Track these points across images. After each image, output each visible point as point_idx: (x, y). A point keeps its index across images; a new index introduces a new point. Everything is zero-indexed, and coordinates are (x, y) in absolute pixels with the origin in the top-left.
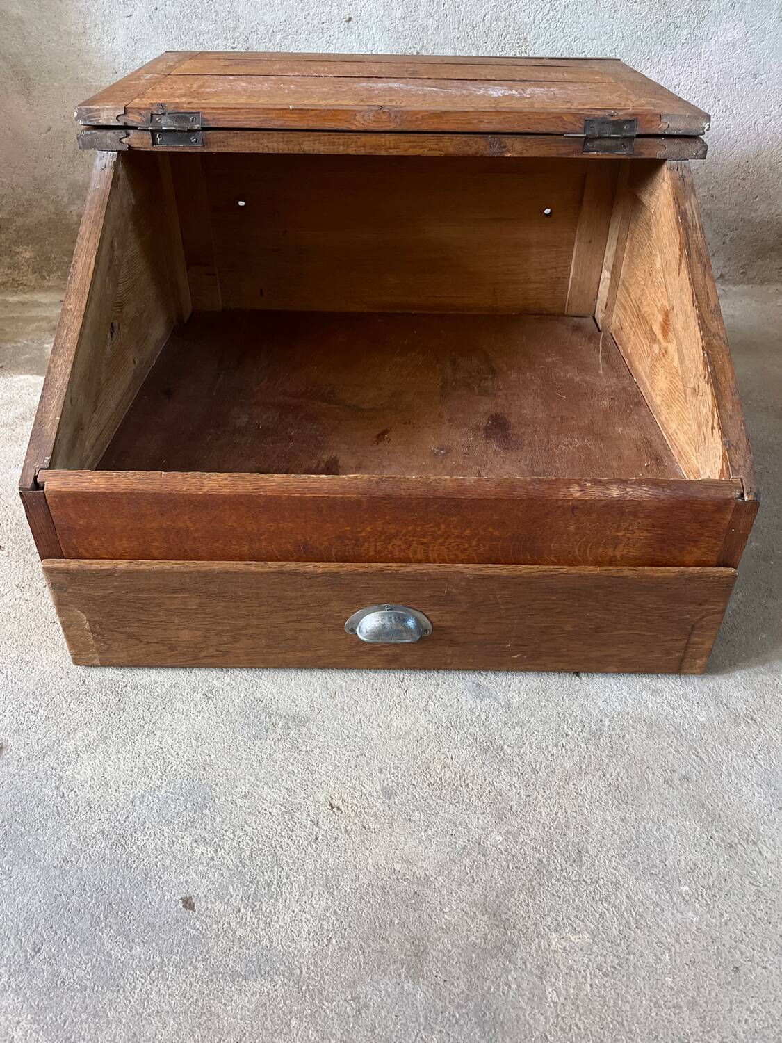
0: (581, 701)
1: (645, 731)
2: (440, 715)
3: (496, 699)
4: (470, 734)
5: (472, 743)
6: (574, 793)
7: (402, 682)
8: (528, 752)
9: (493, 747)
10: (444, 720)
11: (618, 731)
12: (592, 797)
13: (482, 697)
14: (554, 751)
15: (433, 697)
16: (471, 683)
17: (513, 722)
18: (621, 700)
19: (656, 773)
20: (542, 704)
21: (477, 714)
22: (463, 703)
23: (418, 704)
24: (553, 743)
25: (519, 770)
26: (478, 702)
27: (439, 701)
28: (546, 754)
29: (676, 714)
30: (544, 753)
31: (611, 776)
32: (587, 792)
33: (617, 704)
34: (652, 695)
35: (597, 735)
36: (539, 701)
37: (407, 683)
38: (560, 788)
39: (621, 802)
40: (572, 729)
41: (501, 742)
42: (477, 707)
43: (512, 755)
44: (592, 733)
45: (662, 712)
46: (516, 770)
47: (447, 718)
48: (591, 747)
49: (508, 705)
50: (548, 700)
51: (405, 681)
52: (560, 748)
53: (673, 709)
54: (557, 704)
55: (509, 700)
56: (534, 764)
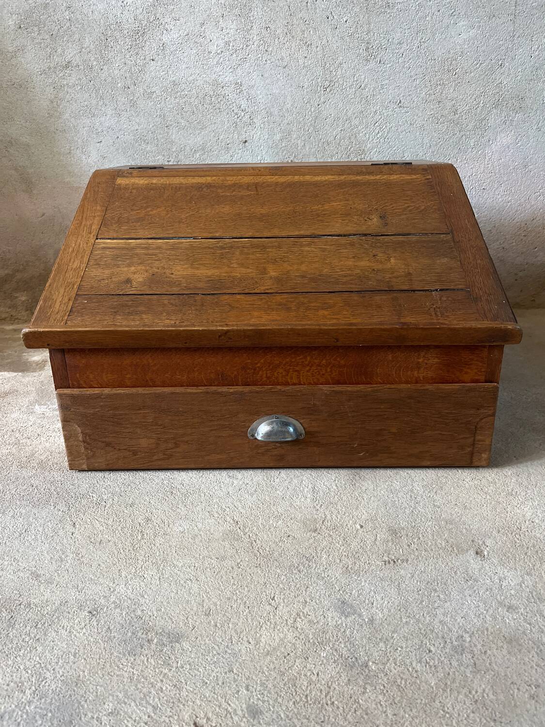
0: (441, 617)
1: (505, 647)
2: (307, 631)
3: (360, 615)
4: (336, 650)
5: (338, 659)
6: (441, 711)
7: (272, 600)
8: (392, 669)
9: (358, 663)
10: (311, 636)
11: (479, 647)
12: (459, 715)
13: (346, 614)
14: (418, 668)
15: (301, 614)
16: (336, 601)
17: (377, 638)
18: (479, 617)
19: (521, 688)
20: (404, 620)
21: (342, 630)
22: (329, 619)
23: (287, 620)
24: (417, 659)
25: (384, 687)
26: (343, 618)
27: (306, 617)
28: (410, 669)
29: (534, 630)
30: (408, 669)
31: (477, 692)
32: (454, 709)
33: (475, 621)
34: (507, 611)
35: (459, 650)
36: (401, 618)
37: (277, 601)
38: (426, 706)
39: (489, 720)
40: (434, 645)
41: (366, 658)
42: (342, 624)
43: (377, 671)
44: (454, 648)
45: (520, 628)
46: (382, 688)
47: (314, 634)
48: (455, 663)
49: (372, 621)
50: (409, 617)
51: (276, 599)
52: (423, 665)
53: (530, 624)
54: (418, 621)
55: (372, 617)
56: (399, 681)
